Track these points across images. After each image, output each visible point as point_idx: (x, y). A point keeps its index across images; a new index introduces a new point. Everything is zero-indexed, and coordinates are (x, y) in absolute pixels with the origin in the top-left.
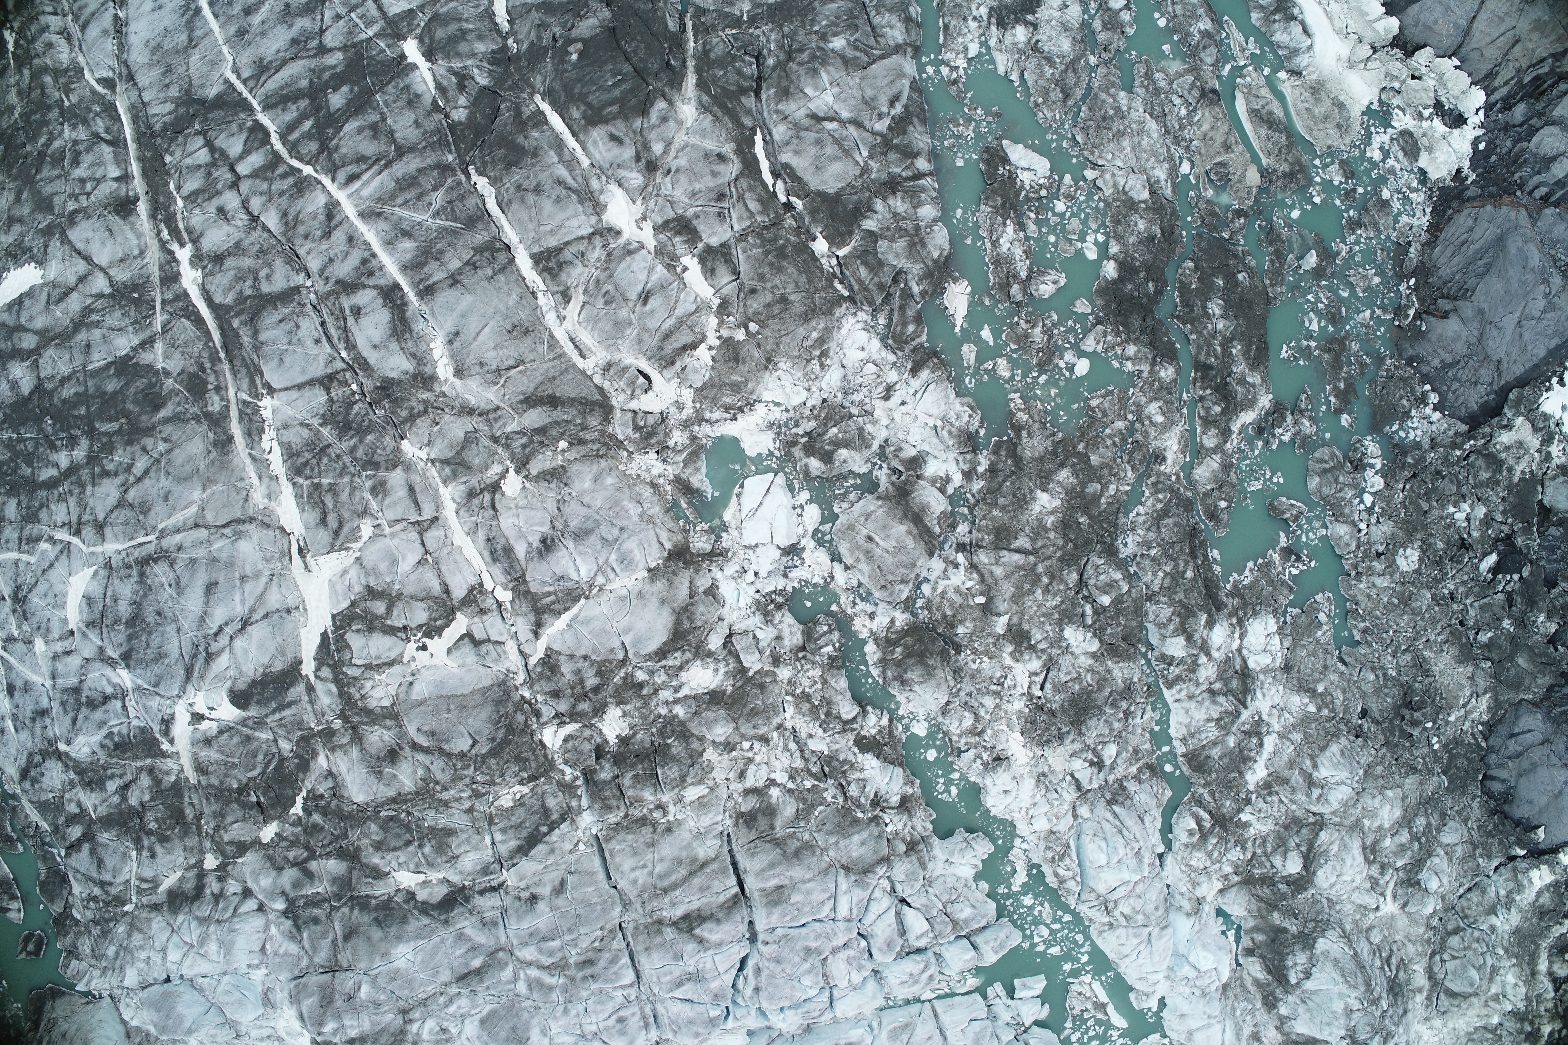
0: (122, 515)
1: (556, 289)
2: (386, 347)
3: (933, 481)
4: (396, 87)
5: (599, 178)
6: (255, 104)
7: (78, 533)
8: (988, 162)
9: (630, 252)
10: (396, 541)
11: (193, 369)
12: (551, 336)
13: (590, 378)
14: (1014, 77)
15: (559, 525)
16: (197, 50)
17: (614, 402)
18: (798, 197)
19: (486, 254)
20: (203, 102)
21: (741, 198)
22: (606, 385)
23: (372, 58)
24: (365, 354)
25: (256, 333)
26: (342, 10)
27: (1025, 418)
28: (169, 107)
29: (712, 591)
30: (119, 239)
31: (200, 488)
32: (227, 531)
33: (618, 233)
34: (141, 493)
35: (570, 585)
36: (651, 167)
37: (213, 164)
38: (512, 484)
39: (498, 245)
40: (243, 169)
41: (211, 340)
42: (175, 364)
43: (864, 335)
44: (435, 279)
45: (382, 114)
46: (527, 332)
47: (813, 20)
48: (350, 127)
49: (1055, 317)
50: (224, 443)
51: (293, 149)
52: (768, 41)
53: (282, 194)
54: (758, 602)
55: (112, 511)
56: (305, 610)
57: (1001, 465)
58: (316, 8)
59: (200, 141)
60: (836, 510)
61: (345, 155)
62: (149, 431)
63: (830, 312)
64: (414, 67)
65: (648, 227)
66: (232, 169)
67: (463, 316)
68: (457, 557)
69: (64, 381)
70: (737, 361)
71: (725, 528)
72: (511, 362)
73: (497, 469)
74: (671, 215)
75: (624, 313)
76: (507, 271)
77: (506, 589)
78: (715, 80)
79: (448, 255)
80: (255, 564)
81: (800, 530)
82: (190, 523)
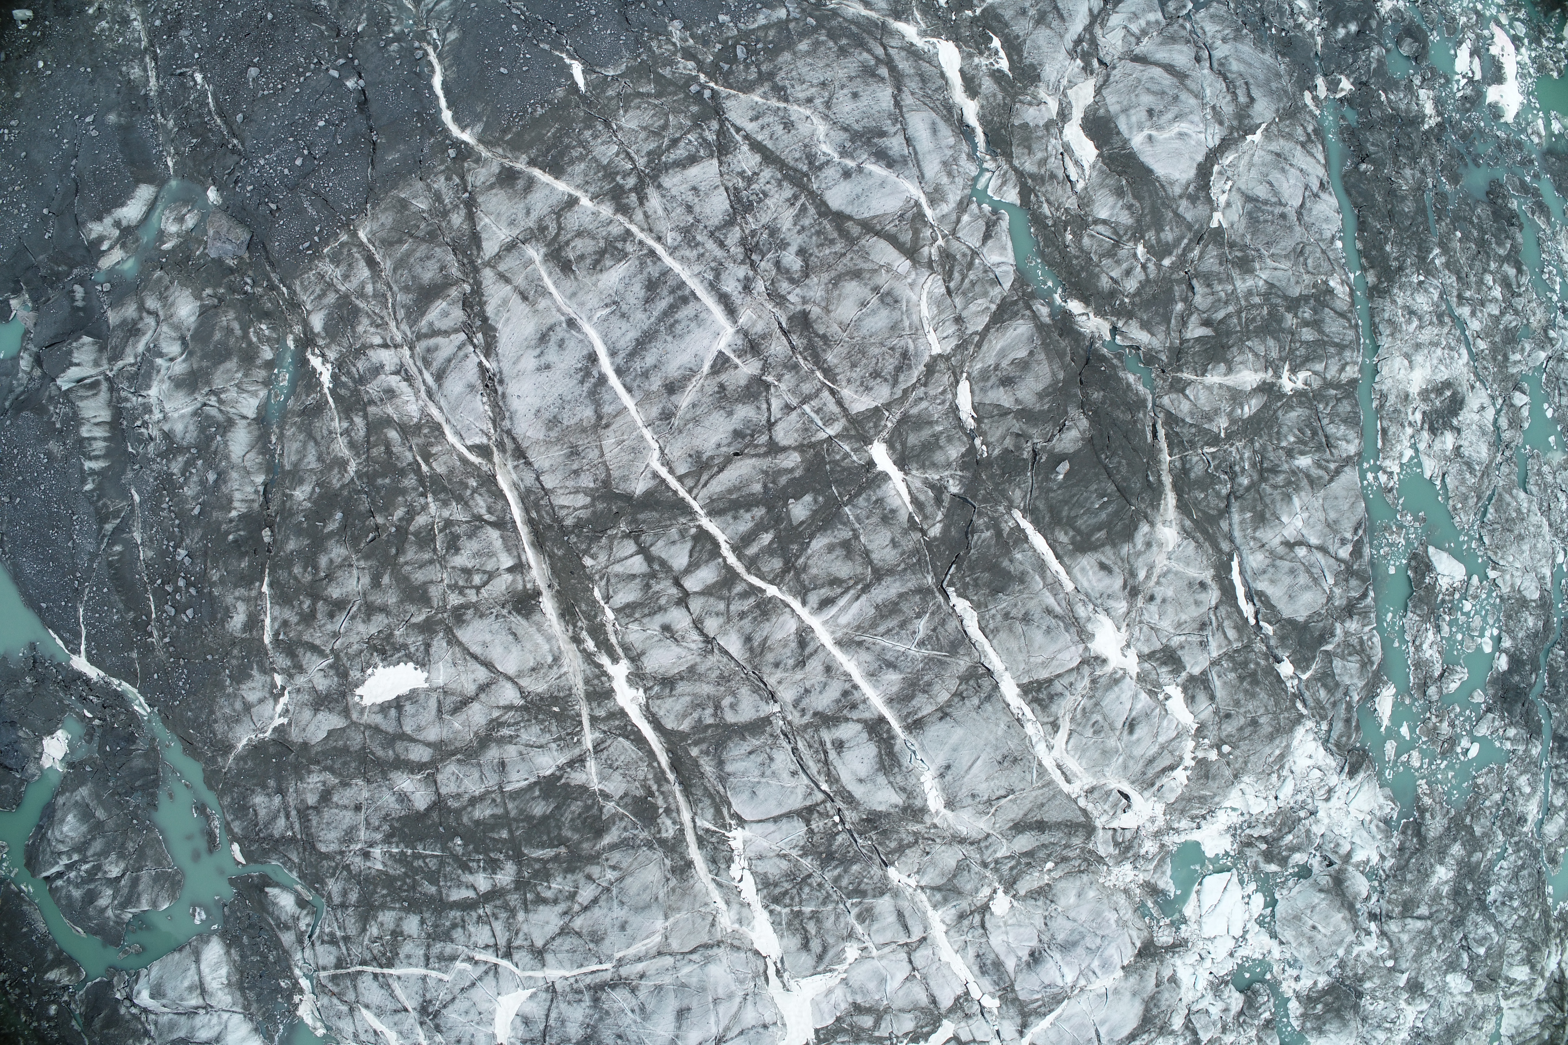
0: (568, 942)
1: (1046, 720)
2: (874, 781)
3: (1357, 866)
4: (868, 500)
5: (1085, 604)
6: (696, 506)
7: (508, 955)
8: (1416, 570)
9: (1117, 682)
10: (884, 962)
11: (640, 793)
12: (1040, 764)
13: (1075, 801)
14: (1438, 483)
15: (1045, 938)
16: (609, 432)
17: (1098, 823)
18: (1270, 623)
19: (972, 682)
20: (628, 498)
21: (1220, 626)
22: (1090, 807)
23: (836, 463)
24: (849, 788)
25: (721, 764)
26: (794, 402)
27: (1430, 801)
28: (582, 500)
29: (1173, 980)
30: (528, 646)
31: (661, 917)
32: (694, 957)
33: (1104, 661)
34: (591, 922)
35: (1056, 990)
36: (1133, 592)
37: (653, 575)
38: (1001, 904)
39: (981, 671)
40: (692, 583)
41: (656, 760)
42: (616, 786)
43: (1314, 744)
44: (925, 712)
45: (854, 530)
46: (1015, 760)
47: (1278, 433)
48: (818, 544)
49: (1458, 710)
50: (684, 868)
51: (752, 565)
52: (1242, 458)
53: (742, 615)
54: (1212, 983)
55: (553, 939)
56: (784, 1025)
57: (1408, 844)
58: (760, 394)
59: (630, 547)
60: (1277, 896)
61: (816, 577)
62: (594, 859)
63: (1291, 730)
64: (885, 477)
65: (1132, 654)
66: (677, 583)
67: (955, 750)
68: (945, 971)
69: (474, 801)
70: (1207, 777)
71: (1185, 921)
72: (1002, 792)
73: (986, 891)
74: (1158, 646)
75: (1112, 742)
76: (993, 699)
77: (993, 997)
78: (1197, 503)
79: (936, 688)
80: (728, 986)
81: (1247, 916)
82: (653, 951)
